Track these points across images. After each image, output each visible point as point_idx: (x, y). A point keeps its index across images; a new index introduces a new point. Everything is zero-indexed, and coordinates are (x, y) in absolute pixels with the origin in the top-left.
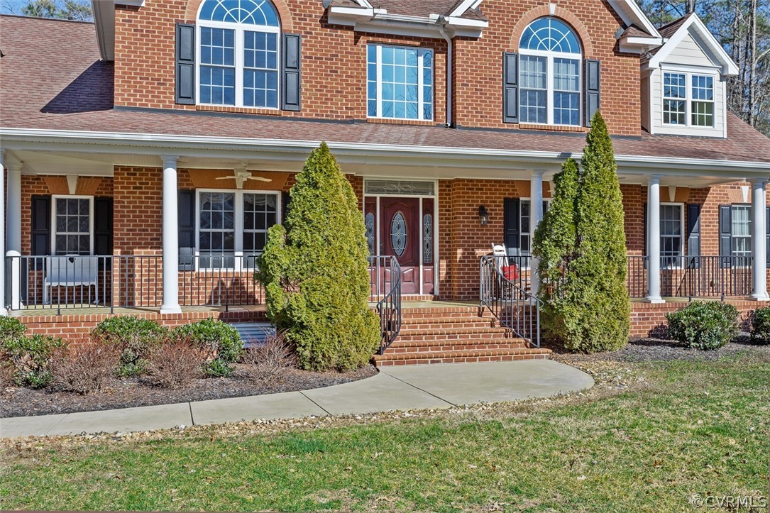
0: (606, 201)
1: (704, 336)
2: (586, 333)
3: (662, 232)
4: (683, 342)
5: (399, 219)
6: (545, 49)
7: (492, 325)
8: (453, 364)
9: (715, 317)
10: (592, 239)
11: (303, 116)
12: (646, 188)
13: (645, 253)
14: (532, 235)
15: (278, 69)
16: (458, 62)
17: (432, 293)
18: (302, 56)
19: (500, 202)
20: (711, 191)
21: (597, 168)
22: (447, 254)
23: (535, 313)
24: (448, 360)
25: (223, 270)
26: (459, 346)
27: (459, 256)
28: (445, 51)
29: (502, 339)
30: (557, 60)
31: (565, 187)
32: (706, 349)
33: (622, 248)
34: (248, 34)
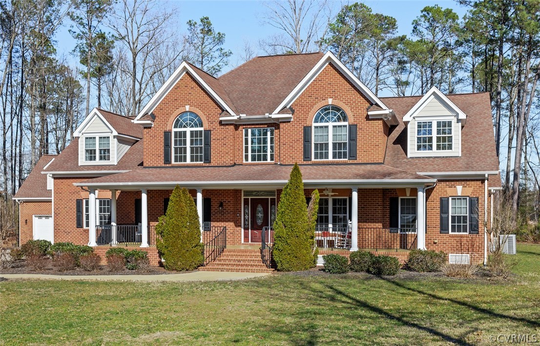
5: (260, 208)
6: (328, 122)
11: (212, 165)
15: (203, 146)
18: (212, 139)
20: (434, 190)
26: (238, 265)
30: (334, 127)
34: (192, 132)
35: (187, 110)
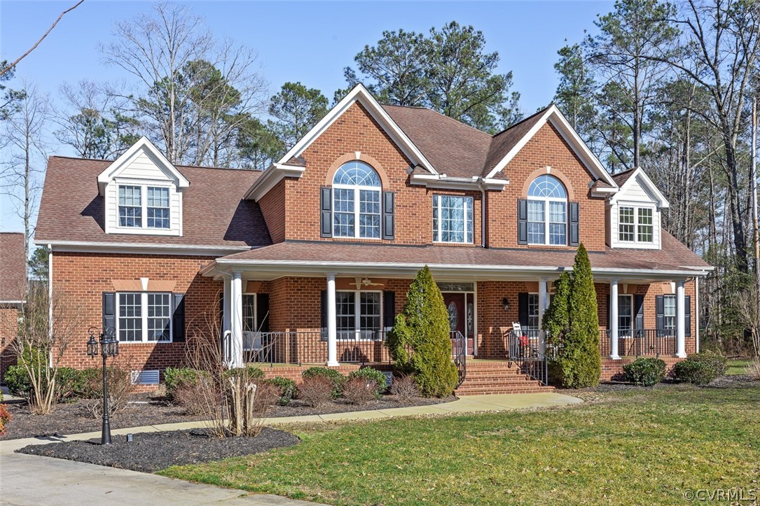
0: (587, 297)
1: (645, 378)
2: (576, 376)
3: (619, 314)
4: (632, 381)
5: (452, 307)
6: (544, 196)
7: (517, 373)
8: (498, 395)
9: (651, 366)
10: (579, 320)
11: (396, 243)
12: (609, 285)
13: (608, 328)
14: (541, 317)
15: (380, 214)
16: (490, 206)
17: (473, 354)
18: (395, 205)
19: (516, 295)
20: (650, 286)
21: (581, 278)
22: (483, 330)
23: (544, 366)
24: (496, 392)
25: (349, 340)
26: (500, 384)
27: (491, 330)
28: (481, 198)
29: (525, 381)
30: (551, 203)
31: (562, 289)
32: (646, 386)
33: (596, 325)
34: (362, 192)
35: (358, 158)
